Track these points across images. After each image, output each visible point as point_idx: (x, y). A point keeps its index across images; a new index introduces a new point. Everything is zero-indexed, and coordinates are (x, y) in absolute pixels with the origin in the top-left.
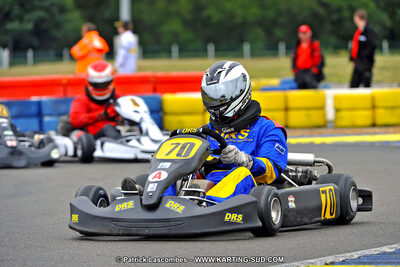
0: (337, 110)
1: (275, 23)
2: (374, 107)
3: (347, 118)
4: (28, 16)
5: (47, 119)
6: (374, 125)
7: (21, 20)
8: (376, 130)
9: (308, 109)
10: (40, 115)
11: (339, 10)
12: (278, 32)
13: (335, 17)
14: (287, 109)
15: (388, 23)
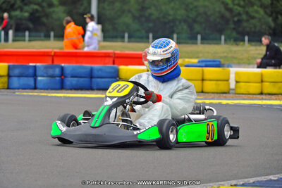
0: (237, 82)
1: (195, 21)
2: (262, 81)
3: (243, 88)
4: (26, 8)
5: (39, 78)
6: (262, 94)
7: (22, 10)
8: (264, 97)
9: (217, 80)
10: (35, 76)
11: (239, 14)
12: (197, 27)
13: (236, 19)
14: (203, 80)
15: (272, 24)
